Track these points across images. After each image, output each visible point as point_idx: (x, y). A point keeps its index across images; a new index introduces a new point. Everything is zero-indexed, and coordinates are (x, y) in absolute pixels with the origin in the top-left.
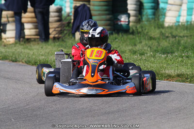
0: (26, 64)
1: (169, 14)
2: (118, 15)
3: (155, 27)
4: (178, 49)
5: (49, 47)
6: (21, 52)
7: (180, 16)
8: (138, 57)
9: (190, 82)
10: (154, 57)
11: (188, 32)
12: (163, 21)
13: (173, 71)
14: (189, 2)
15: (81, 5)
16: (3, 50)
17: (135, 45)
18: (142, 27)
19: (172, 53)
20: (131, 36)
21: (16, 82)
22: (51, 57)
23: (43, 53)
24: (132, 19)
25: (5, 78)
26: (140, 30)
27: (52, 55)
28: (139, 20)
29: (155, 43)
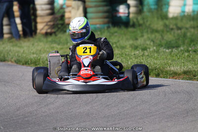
0: (16, 64)
1: (173, 3)
3: (158, 18)
4: (184, 43)
5: (41, 44)
6: (10, 51)
7: (185, 5)
8: (140, 53)
10: (157, 52)
11: (195, 23)
12: (167, 12)
13: (179, 67)
17: (137, 39)
18: (143, 19)
19: (178, 47)
20: (131, 29)
21: (5, 84)
22: (43, 55)
23: (34, 50)
24: (132, 10)
26: (141, 22)
27: (44, 53)
28: (140, 11)
29: (158, 36)
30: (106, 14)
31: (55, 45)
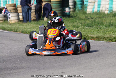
0: (21, 33)
1: (89, 7)
2: (65, 8)
3: (82, 14)
4: (95, 24)
5: (32, 24)
7: (94, 8)
9: (103, 40)
10: (84, 28)
11: (99, 16)
12: (86, 11)
13: (94, 35)
14: (99, 1)
15: (46, 4)
16: (9, 26)
17: (74, 23)
19: (92, 26)
20: (71, 18)
22: (34, 29)
24: (71, 10)
25: (12, 40)
26: (75, 15)
28: (74, 11)
29: (83, 22)
30: (60, 12)
31: (38, 25)
